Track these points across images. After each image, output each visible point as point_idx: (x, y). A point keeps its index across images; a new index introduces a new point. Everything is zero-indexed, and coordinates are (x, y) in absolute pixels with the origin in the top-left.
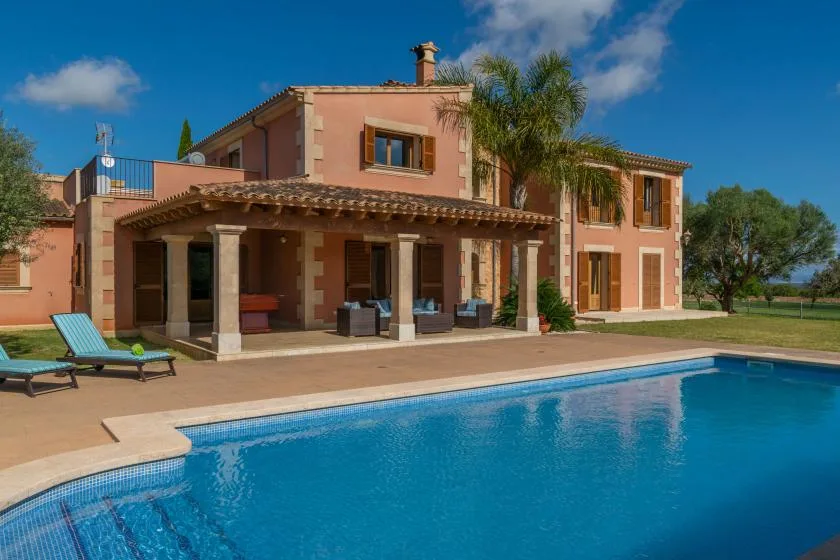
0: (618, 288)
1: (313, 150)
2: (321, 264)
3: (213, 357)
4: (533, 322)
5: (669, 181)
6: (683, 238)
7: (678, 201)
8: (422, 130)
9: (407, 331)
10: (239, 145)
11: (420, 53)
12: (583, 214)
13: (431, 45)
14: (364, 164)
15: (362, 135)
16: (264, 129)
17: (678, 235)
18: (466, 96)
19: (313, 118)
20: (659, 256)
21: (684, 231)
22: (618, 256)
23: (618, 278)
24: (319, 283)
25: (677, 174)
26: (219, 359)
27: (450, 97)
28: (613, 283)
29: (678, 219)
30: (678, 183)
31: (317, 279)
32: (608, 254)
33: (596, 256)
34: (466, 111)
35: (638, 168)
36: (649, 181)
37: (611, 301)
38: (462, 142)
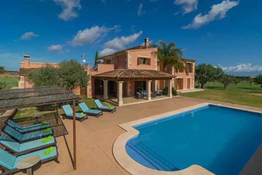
0: (183, 85)
1: (129, 62)
2: (130, 84)
3: (118, 106)
4: (171, 95)
5: (192, 64)
6: (195, 74)
7: (194, 67)
8: (148, 57)
9: (150, 98)
10: (111, 59)
11: (146, 40)
12: (176, 71)
13: (148, 39)
14: (138, 64)
15: (138, 59)
16: (118, 57)
17: (194, 74)
18: (156, 50)
19: (129, 56)
20: (190, 78)
21: (195, 73)
22: (183, 79)
23: (183, 83)
24: (130, 88)
25: (194, 62)
26: (119, 106)
27: (154, 50)
28: (182, 84)
29: (194, 71)
30: (194, 64)
31: (130, 87)
32: (181, 78)
33: (179, 79)
34: (156, 53)
35: (187, 61)
36: (188, 63)
37: (181, 88)
38: (155, 59)
